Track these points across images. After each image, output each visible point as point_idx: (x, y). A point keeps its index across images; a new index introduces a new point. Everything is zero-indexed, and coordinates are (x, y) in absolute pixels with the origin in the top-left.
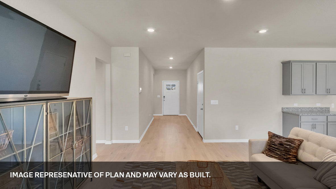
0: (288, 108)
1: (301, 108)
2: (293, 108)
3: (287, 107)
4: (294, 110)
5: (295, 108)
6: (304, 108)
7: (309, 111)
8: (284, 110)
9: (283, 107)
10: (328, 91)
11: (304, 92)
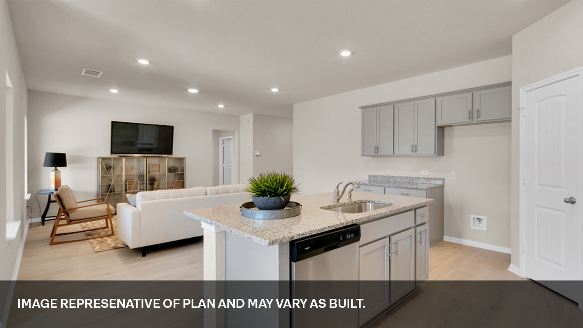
0: (376, 176)
1: (393, 177)
2: (383, 176)
3: (374, 174)
4: (383, 180)
5: (385, 176)
6: (398, 177)
7: (406, 182)
8: (371, 179)
9: (370, 174)
10: (415, 149)
11: (378, 152)
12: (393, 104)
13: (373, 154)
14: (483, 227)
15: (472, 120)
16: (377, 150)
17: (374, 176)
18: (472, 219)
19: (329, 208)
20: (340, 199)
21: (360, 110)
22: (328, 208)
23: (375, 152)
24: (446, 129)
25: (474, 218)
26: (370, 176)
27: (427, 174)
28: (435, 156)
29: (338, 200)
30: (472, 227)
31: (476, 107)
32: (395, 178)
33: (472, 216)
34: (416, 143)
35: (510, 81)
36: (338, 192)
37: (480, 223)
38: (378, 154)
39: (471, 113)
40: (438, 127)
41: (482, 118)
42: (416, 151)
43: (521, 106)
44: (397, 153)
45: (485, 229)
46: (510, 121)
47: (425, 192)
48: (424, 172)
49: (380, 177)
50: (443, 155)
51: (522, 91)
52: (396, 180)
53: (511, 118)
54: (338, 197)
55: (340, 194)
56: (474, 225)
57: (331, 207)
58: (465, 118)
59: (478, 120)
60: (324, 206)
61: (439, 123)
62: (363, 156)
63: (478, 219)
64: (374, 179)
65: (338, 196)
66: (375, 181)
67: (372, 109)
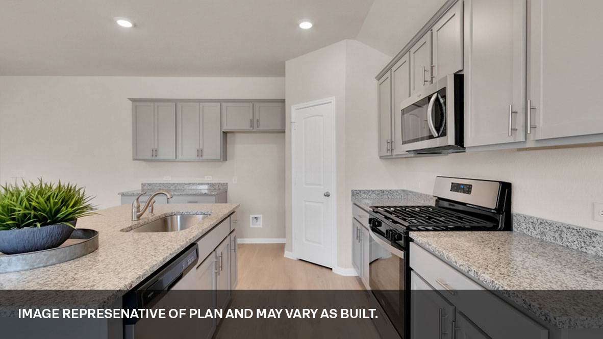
0: (152, 184)
1: (174, 184)
2: (160, 184)
3: (149, 182)
4: (161, 188)
5: (164, 184)
6: (180, 184)
8: (145, 187)
9: (144, 182)
10: (200, 153)
11: (156, 156)
12: (176, 101)
13: (149, 157)
14: (260, 224)
15: (253, 128)
16: (156, 153)
17: (150, 184)
18: (251, 218)
19: (131, 229)
20: (141, 215)
21: (131, 102)
22: (129, 229)
23: (152, 156)
24: (228, 135)
25: (253, 218)
26: (143, 185)
27: (211, 179)
28: (221, 161)
29: (139, 217)
30: (252, 226)
31: (257, 117)
32: (176, 185)
33: (251, 216)
34: (201, 147)
35: (283, 98)
36: (138, 207)
37: (257, 222)
38: (158, 158)
39: (252, 121)
40: (223, 132)
41: (261, 128)
42: (202, 156)
43: (293, 121)
44: (180, 157)
45: (261, 226)
46: (284, 132)
47: (214, 198)
48: (208, 178)
49: (157, 185)
50: (226, 160)
51: (293, 108)
52: (177, 188)
53: (285, 130)
54: (138, 213)
55: (141, 209)
56: (253, 224)
57: (133, 228)
58: (246, 126)
59: (258, 129)
60: (125, 227)
61: (225, 129)
62: (135, 159)
63: (255, 218)
64: (149, 188)
65: (138, 211)
66: (151, 189)
67: (149, 104)
